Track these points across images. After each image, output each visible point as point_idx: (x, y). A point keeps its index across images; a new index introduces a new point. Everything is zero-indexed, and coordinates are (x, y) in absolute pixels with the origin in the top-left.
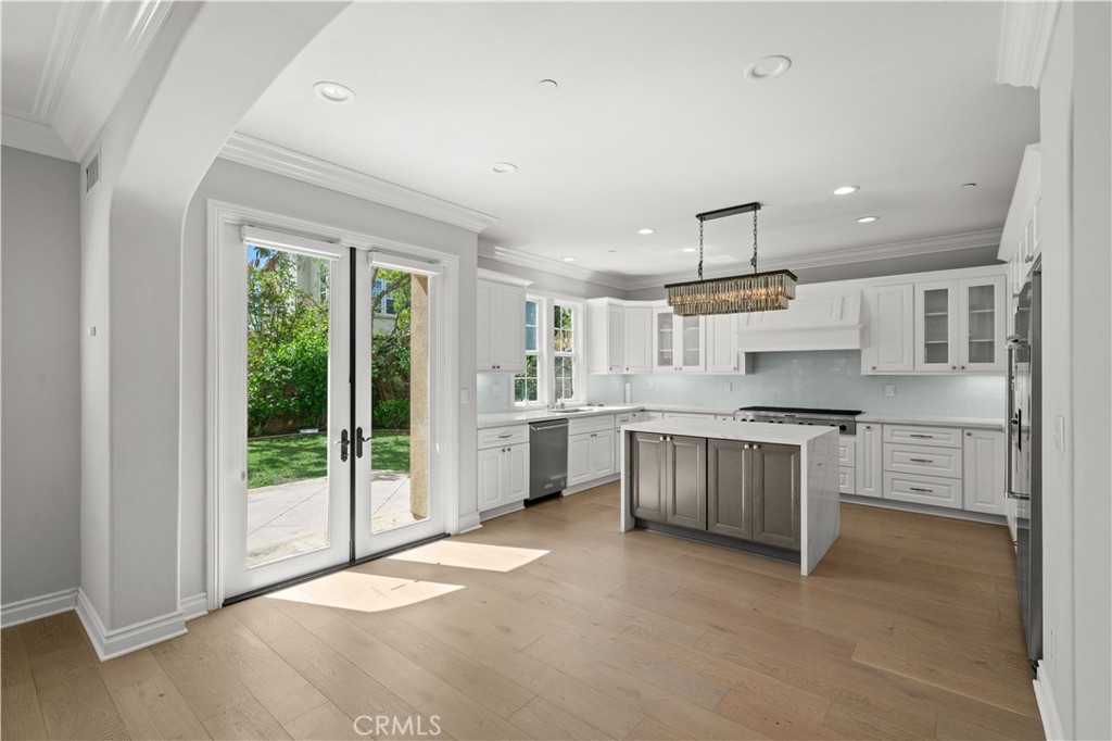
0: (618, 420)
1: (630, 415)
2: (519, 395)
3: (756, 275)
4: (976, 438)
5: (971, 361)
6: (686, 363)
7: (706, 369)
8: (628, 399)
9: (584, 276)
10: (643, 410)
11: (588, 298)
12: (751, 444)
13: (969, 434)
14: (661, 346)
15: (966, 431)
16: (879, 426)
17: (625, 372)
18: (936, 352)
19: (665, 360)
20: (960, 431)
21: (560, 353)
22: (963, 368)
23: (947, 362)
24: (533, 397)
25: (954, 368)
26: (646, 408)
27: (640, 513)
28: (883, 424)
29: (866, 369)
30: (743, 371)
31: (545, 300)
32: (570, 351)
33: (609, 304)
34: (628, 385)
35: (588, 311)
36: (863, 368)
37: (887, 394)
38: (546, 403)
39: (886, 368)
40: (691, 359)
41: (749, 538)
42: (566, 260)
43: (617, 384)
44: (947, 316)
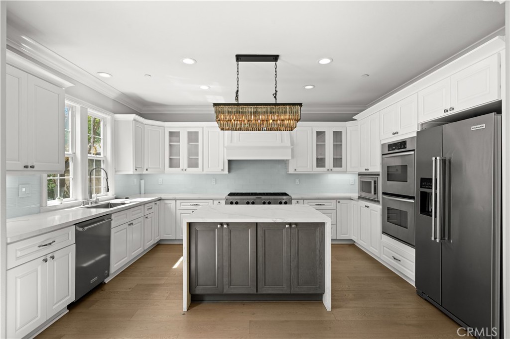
0: (146, 208)
1: (153, 203)
2: (51, 195)
3: (276, 104)
4: (341, 204)
5: (334, 167)
6: (190, 166)
7: (203, 170)
8: (143, 191)
9: (113, 95)
10: (160, 200)
11: (115, 113)
12: (290, 224)
13: (339, 202)
14: (171, 154)
15: (338, 201)
16: (302, 201)
17: (145, 172)
18: (321, 162)
19: (173, 163)
20: (335, 201)
21: (92, 156)
22: (331, 170)
23: (325, 167)
24: (66, 195)
25: (328, 170)
26: (163, 198)
27: (199, 291)
28: (304, 199)
29: (291, 171)
30: (226, 172)
31: (78, 107)
32: (99, 154)
33: (135, 120)
34: (142, 182)
35: (115, 124)
36: (290, 170)
37: (296, 184)
38: (80, 199)
39: (300, 170)
40: (193, 164)
41: (288, 292)
42: (102, 75)
43: (135, 181)
44: (325, 144)
